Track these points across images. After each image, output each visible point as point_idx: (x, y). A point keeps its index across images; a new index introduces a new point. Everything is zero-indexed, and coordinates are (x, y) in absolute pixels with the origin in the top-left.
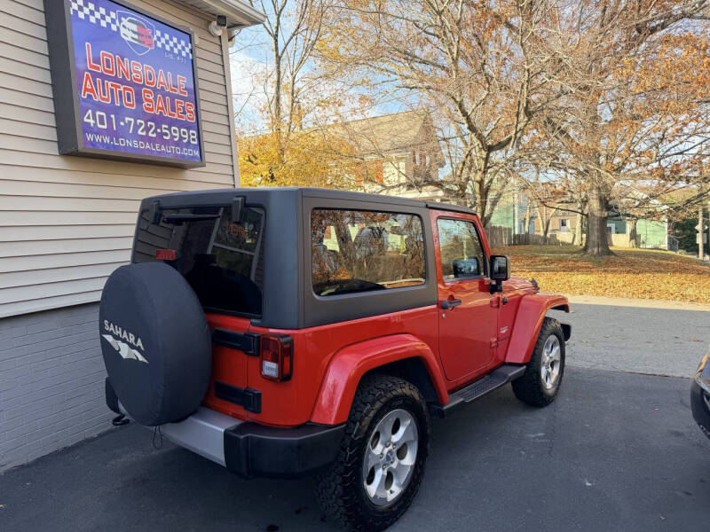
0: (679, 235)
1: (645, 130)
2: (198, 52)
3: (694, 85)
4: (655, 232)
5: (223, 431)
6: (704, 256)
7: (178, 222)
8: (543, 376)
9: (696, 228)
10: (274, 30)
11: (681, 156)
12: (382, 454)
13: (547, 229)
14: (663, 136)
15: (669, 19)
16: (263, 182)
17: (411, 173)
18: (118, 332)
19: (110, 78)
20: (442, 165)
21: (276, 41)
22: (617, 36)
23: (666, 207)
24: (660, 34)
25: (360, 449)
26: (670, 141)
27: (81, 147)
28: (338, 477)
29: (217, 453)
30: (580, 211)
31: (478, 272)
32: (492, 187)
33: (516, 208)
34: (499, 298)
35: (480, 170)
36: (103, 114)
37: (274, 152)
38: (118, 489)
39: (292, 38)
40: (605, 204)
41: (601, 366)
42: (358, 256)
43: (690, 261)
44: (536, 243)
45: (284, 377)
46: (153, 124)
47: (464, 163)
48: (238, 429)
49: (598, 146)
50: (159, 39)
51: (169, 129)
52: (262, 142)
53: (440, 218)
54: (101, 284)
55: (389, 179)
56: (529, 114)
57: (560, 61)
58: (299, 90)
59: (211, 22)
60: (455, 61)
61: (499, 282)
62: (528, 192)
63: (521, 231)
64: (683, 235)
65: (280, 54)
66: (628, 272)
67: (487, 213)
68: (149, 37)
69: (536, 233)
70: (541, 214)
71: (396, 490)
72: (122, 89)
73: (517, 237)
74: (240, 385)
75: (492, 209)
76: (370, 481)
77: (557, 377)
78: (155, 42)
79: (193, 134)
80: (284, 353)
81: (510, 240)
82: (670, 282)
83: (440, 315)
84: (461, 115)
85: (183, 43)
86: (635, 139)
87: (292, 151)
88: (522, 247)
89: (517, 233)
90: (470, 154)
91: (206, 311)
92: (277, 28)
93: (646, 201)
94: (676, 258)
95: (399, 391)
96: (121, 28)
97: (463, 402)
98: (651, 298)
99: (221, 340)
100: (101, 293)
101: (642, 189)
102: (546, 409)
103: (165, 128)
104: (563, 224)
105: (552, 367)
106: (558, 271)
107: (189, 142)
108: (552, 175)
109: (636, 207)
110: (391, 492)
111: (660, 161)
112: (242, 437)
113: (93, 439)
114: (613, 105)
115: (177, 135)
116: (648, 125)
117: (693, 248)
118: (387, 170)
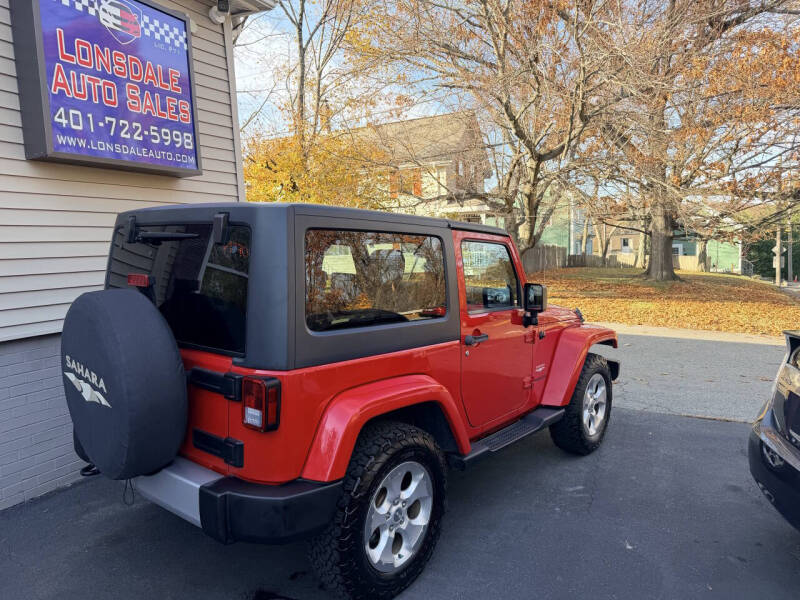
0: (754, 257)
1: (717, 139)
2: (195, 42)
3: (773, 89)
4: (729, 254)
5: (198, 486)
6: (781, 282)
7: (156, 241)
8: (585, 420)
9: (773, 250)
10: (298, 18)
11: (758, 169)
12: (389, 513)
13: (606, 249)
14: (737, 146)
15: (746, 12)
16: (283, 191)
17: (453, 183)
18: (80, 370)
19: (87, 72)
20: (488, 175)
21: (300, 30)
22: (687, 32)
23: (740, 226)
24: (737, 29)
25: (360, 509)
26: (745, 153)
27: (50, 151)
28: (334, 541)
29: (192, 512)
30: (643, 229)
31: (510, 302)
32: (544, 200)
33: (572, 226)
34: (534, 332)
35: (529, 182)
36: (79, 113)
37: (295, 157)
38: (88, 548)
39: (317, 27)
40: (672, 223)
41: (655, 408)
42: (384, 280)
43: (764, 288)
44: (594, 265)
45: (270, 426)
46: (138, 125)
47: (511, 174)
48: (217, 486)
49: (663, 156)
50: (147, 26)
51: (159, 132)
52: (283, 145)
53: (465, 240)
54: (63, 312)
55: (427, 190)
56: (585, 119)
57: (621, 59)
58: (326, 86)
59: (211, 7)
60: (501, 57)
61: (534, 313)
62: (586, 208)
63: (576, 250)
64: (758, 258)
65: (304, 46)
66: (694, 300)
67: (537, 230)
68: (136, 24)
69: (594, 254)
70: (600, 233)
71: (405, 553)
72: (101, 84)
73: (571, 258)
74: (220, 434)
75: (543, 227)
76: (374, 545)
77: (602, 423)
78: (142, 29)
79: (188, 138)
80: (270, 399)
81: (564, 262)
82: (739, 312)
83: (462, 352)
84: (508, 119)
85: (176, 31)
86: (706, 150)
87: (316, 157)
88: (577, 269)
89: (572, 253)
90: (518, 163)
91: (181, 346)
92: (301, 15)
93: (717, 220)
94: (749, 284)
95: (410, 440)
96: (101, 13)
97: (488, 451)
98: (718, 330)
99: (198, 382)
100: (62, 322)
101: (713, 206)
102: (589, 459)
103: (154, 131)
104: (625, 243)
105: (597, 410)
106: (615, 298)
107: (183, 145)
108: (611, 189)
109: (707, 225)
110: (400, 556)
111: (734, 173)
112: (219, 495)
113: (64, 490)
114: (683, 111)
115: (169, 138)
116: (721, 132)
117: (769, 272)
118: (424, 180)
